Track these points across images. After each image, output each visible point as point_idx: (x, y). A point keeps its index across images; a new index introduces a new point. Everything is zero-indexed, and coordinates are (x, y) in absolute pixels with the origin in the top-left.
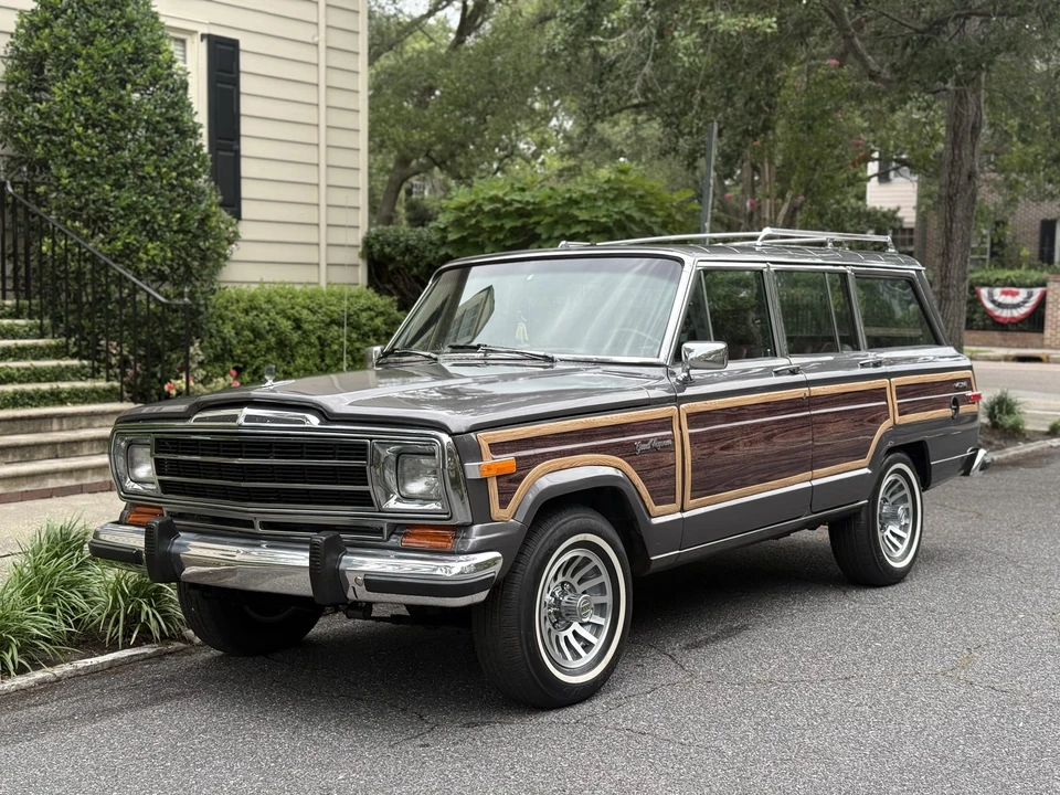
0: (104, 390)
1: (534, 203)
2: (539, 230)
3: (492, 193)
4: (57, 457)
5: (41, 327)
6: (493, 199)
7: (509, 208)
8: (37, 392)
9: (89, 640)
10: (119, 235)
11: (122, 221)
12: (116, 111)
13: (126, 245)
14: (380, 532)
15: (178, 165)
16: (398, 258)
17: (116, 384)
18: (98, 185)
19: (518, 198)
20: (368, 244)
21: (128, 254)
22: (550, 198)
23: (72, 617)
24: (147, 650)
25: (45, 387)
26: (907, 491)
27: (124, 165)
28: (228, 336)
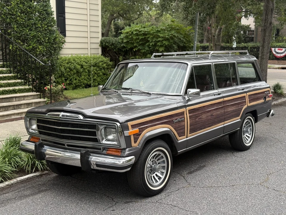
0: (28, 89)
1: (148, 32)
2: (149, 39)
3: (136, 29)
4: (15, 109)
5: (10, 70)
6: (136, 30)
7: (141, 33)
8: (9, 90)
9: (21, 171)
10: (31, 44)
11: (32, 40)
12: (29, 9)
13: (33, 47)
14: (100, 149)
15: (47, 24)
16: (110, 47)
17: (31, 87)
18: (25, 30)
19: (143, 30)
20: (101, 42)
21: (34, 49)
22: (152, 30)
23: (16, 164)
24: (37, 174)
25: (11, 88)
26: (251, 124)
27: (32, 24)
28: (63, 70)
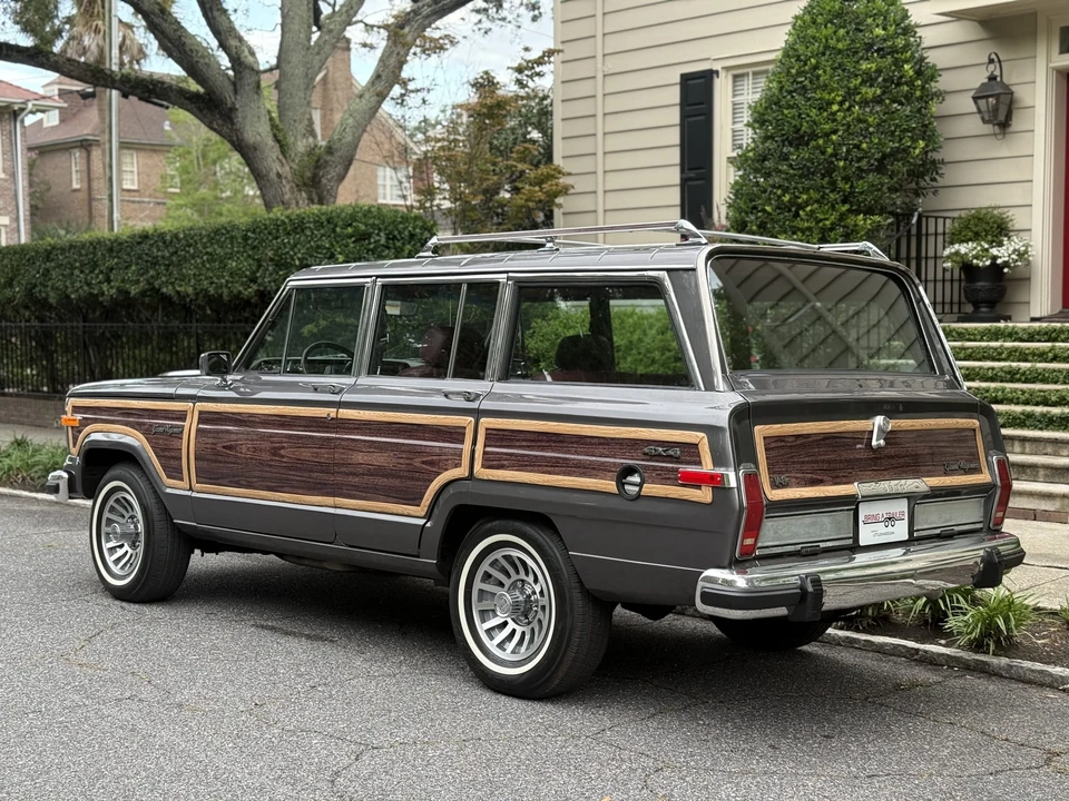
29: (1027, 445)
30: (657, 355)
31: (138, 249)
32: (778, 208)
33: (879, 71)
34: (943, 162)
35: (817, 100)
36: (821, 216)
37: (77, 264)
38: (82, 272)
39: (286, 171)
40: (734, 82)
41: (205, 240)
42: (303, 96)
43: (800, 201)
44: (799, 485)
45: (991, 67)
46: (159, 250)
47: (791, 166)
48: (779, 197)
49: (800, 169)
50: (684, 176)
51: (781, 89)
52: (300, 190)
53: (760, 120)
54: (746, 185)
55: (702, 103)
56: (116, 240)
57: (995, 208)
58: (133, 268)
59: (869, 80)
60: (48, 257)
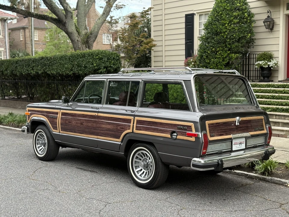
29: (277, 117)
30: (179, 90)
31: (41, 61)
32: (211, 52)
33: (238, 15)
34: (255, 39)
35: (222, 23)
36: (223, 54)
37: (25, 65)
38: (26, 67)
39: (79, 39)
40: (200, 16)
41: (59, 59)
42: (84, 19)
43: (217, 50)
44: (217, 136)
45: (268, 14)
46: (46, 62)
47: (215, 41)
48: (212, 49)
49: (217, 41)
50: (186, 42)
51: (212, 20)
52: (83, 45)
53: (206, 28)
54: (203, 46)
55: (191, 22)
56: (35, 59)
57: (269, 51)
58: (40, 66)
59: (236, 17)
60: (17, 63)
